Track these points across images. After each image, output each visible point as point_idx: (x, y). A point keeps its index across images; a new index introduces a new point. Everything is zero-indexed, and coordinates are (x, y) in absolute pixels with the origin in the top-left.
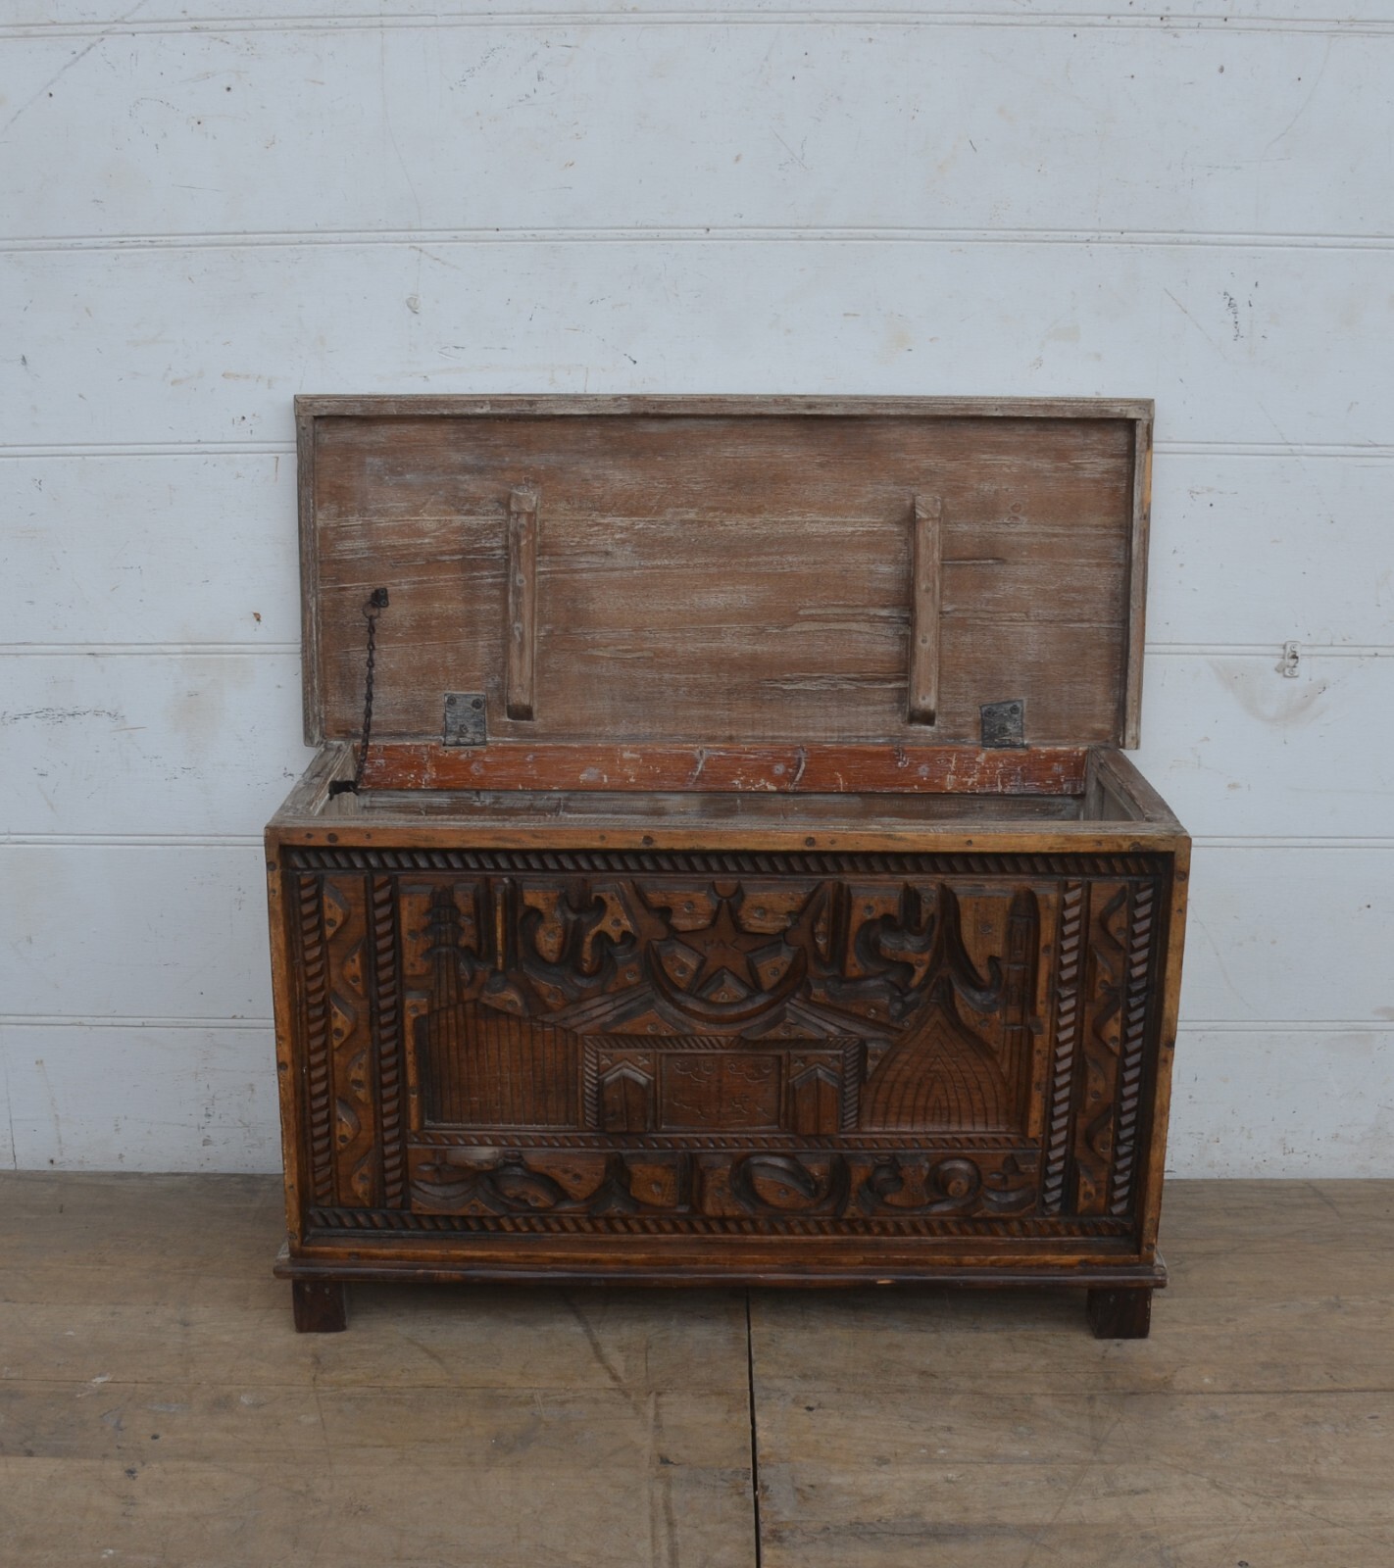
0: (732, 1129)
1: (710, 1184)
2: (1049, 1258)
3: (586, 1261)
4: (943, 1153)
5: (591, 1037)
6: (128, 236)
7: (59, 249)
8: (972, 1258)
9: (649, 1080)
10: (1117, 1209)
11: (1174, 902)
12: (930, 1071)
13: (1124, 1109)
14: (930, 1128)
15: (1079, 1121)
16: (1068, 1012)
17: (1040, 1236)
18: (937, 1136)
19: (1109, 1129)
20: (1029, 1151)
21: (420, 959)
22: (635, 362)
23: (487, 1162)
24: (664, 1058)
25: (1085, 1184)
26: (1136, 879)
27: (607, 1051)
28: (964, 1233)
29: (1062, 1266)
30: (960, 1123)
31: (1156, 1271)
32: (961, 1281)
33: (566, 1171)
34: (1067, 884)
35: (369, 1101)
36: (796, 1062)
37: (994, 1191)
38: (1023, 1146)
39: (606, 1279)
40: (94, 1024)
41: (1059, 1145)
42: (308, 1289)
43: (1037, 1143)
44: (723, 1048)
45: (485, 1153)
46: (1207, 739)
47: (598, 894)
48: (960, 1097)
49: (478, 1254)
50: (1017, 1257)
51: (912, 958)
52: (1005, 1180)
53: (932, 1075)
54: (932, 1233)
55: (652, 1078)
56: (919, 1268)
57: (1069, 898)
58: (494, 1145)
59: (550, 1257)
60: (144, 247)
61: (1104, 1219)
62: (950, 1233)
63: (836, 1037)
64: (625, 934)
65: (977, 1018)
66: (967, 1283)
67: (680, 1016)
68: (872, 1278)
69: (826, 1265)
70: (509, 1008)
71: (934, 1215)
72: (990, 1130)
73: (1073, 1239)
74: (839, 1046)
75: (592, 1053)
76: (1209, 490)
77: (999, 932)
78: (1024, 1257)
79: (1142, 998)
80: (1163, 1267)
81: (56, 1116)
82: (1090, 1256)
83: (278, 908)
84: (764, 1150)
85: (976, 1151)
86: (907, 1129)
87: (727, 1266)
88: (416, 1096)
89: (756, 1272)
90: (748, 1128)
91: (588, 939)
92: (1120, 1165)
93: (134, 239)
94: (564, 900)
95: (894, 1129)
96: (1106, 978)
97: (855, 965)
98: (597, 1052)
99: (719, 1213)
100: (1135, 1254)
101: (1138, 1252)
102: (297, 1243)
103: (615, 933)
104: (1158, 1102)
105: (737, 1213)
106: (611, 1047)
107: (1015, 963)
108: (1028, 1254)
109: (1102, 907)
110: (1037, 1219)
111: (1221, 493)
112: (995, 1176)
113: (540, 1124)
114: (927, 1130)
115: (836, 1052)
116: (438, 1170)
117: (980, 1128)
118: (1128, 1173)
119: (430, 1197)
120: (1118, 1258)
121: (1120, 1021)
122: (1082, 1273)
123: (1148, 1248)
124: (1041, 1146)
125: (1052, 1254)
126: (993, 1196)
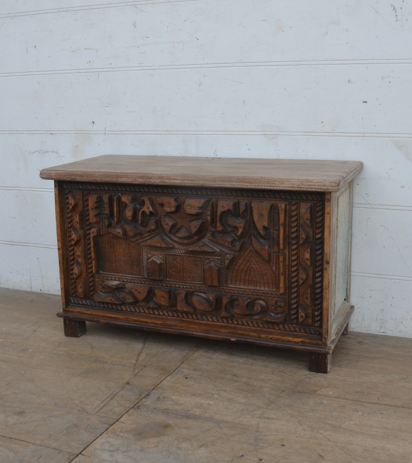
0: (188, 282)
1: (179, 299)
2: (290, 339)
3: (144, 322)
4: (255, 297)
5: (145, 247)
6: (61, 8)
7: (44, 13)
8: (264, 335)
9: (161, 262)
10: (317, 325)
15: (300, 289)
16: (295, 249)
17: (290, 331)
18: (253, 291)
19: (308, 293)
20: (283, 299)
21: (94, 217)
22: (198, 39)
23: (114, 285)
24: (167, 256)
25: (301, 312)
26: (317, 202)
27: (150, 252)
28: (264, 327)
29: (295, 342)
30: (260, 286)
31: (327, 348)
32: (258, 342)
33: (136, 290)
34: (292, 203)
35: (83, 263)
36: (206, 260)
37: (273, 313)
38: (282, 297)
39: (148, 328)
40: (52, 248)
41: (294, 298)
42: (68, 322)
44: (184, 254)
45: (115, 283)
46: (392, 169)
47: (143, 198)
48: (260, 277)
49: (113, 316)
50: (279, 337)
51: (238, 225)
52: (276, 308)
53: (250, 268)
54: (254, 326)
55: (163, 262)
56: (246, 337)
57: (293, 208)
58: (119, 280)
59: (133, 319)
60: (65, 11)
61: (313, 328)
62: (259, 327)
63: (218, 252)
64: (151, 212)
65: (260, 248)
66: (260, 344)
67: (171, 242)
68: (229, 338)
69: (217, 332)
70: (119, 235)
71: (253, 319)
72: (270, 290)
73: (302, 334)
74: (219, 255)
75: (145, 252)
76: (389, 77)
77: (266, 218)
78: (282, 337)
79: (320, 246)
81: (42, 276)
82: (304, 340)
83: (57, 199)
84: (198, 290)
85: (266, 297)
86: (243, 287)
87: (186, 329)
88: (94, 262)
89: (193, 331)
90: (193, 282)
91: (140, 213)
92: (317, 308)
93: (62, 9)
94: (134, 200)
95: (238, 287)
96: (303, 236)
97: (219, 227)
98: (146, 252)
99: (182, 309)
100: (320, 341)
101: (321, 340)
102: (64, 306)
103: (148, 212)
104: (324, 284)
105: (187, 310)
106: (151, 251)
107: (276, 230)
108: (283, 337)
109: (304, 211)
110: (289, 325)
111: (393, 78)
112: (273, 307)
113: (132, 275)
114: (249, 288)
115: (218, 258)
116: (103, 288)
117: (267, 289)
118: (319, 311)
119: (101, 296)
120: (315, 342)
121: (309, 253)
122: (301, 346)
123: (325, 340)
124: (287, 298)
125: (292, 337)
126: (273, 315)
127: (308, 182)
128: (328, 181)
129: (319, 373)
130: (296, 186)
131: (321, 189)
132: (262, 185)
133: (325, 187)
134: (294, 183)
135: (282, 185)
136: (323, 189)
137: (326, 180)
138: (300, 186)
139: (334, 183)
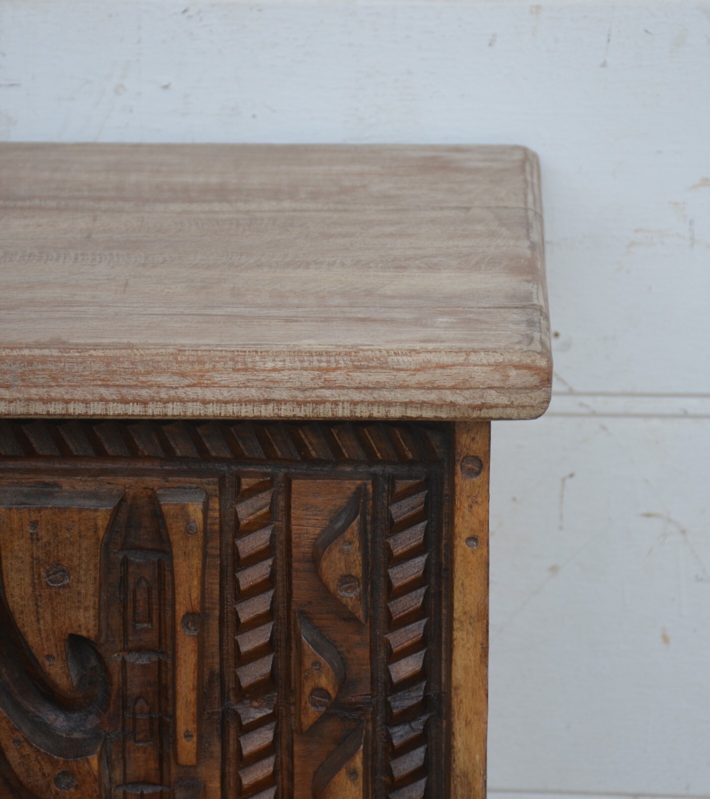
11: (458, 520)
16: (260, 756)
26: (389, 469)
34: (239, 484)
57: (246, 511)
65: (48, 769)
77: (86, 583)
79: (418, 725)
96: (324, 682)
107: (139, 650)
109: (318, 531)
121: (360, 780)
127: (358, 368)
128: (483, 358)
130: (285, 395)
131: (441, 406)
132: (67, 397)
133: (467, 393)
134: (275, 375)
135: (199, 392)
136: (453, 405)
137: (468, 353)
138: (313, 395)
139: (517, 367)
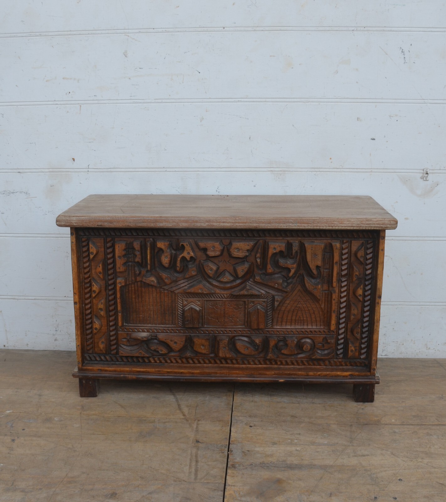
0: (229, 327)
1: (221, 346)
2: (339, 373)
3: (179, 373)
4: (302, 336)
5: (180, 294)
6: (33, 32)
7: (10, 37)
8: (312, 373)
9: (200, 309)
10: (362, 357)
11: (380, 247)
12: (297, 307)
13: (364, 321)
14: (297, 327)
15: (349, 325)
16: (344, 286)
17: (336, 366)
18: (300, 330)
19: (359, 327)
20: (331, 336)
21: (122, 266)
22: (200, 73)
23: (145, 337)
24: (205, 302)
25: (351, 347)
26: (367, 239)
27: (186, 299)
28: (309, 365)
29: (344, 376)
30: (307, 325)
31: (376, 378)
32: (308, 381)
33: (171, 341)
34: (343, 242)
35: (105, 316)
36: (251, 303)
37: (320, 349)
38: (329, 334)
39: (185, 379)
40: (19, 298)
41: (342, 334)
42: (84, 382)
43: (334, 333)
44: (225, 298)
45: (144, 334)
46: (397, 202)
47: (182, 243)
48: (307, 316)
49: (142, 370)
50: (328, 373)
51: (290, 266)
52: (323, 346)
53: (297, 308)
54: (298, 365)
55: (201, 309)
56: (293, 376)
57: (344, 246)
58: (148, 332)
59: (167, 371)
60: (38, 36)
61: (358, 360)
62: (304, 365)
63: (264, 295)
64: (191, 257)
65: (312, 287)
66: (310, 381)
67: (211, 287)
68: (277, 379)
69: (262, 375)
70: (152, 283)
71: (299, 358)
72: (318, 328)
73: (347, 367)
74: (265, 298)
75: (181, 300)
76: (396, 116)
77: (320, 257)
78: (330, 373)
79: (370, 281)
80: (378, 377)
81: (6, 330)
82: (353, 373)
83: (75, 248)
84: (240, 334)
85: (313, 335)
86: (289, 327)
87: (227, 375)
88: (120, 314)
89: (237, 377)
90: (234, 327)
91: (179, 259)
92: (363, 341)
93: (34, 33)
94: (170, 246)
95: (285, 327)
96: (357, 273)
97: (270, 269)
98: (182, 299)
99: (224, 356)
100: (369, 372)
101: (370, 371)
102: (80, 365)
103: (188, 258)
104: (376, 318)
105: (230, 356)
106: (187, 298)
107: (326, 269)
108: (331, 372)
109: (356, 249)
110: (335, 360)
111: (400, 116)
112: (320, 344)
113: (163, 325)
114: (296, 328)
115: (264, 300)
116: (128, 341)
117: (314, 327)
118: (366, 344)
119: (126, 350)
120: (363, 374)
121: (362, 290)
122: (350, 379)
123: (373, 370)
124: (335, 334)
125: (340, 372)
126: (319, 351)
127: (367, 221)
128: (387, 219)
129: (366, 403)
130: (355, 225)
131: (380, 227)
132: (320, 225)
133: (384, 225)
134: (354, 222)
135: (341, 225)
136: (382, 227)
137: (384, 219)
138: (359, 225)
139: (393, 221)
